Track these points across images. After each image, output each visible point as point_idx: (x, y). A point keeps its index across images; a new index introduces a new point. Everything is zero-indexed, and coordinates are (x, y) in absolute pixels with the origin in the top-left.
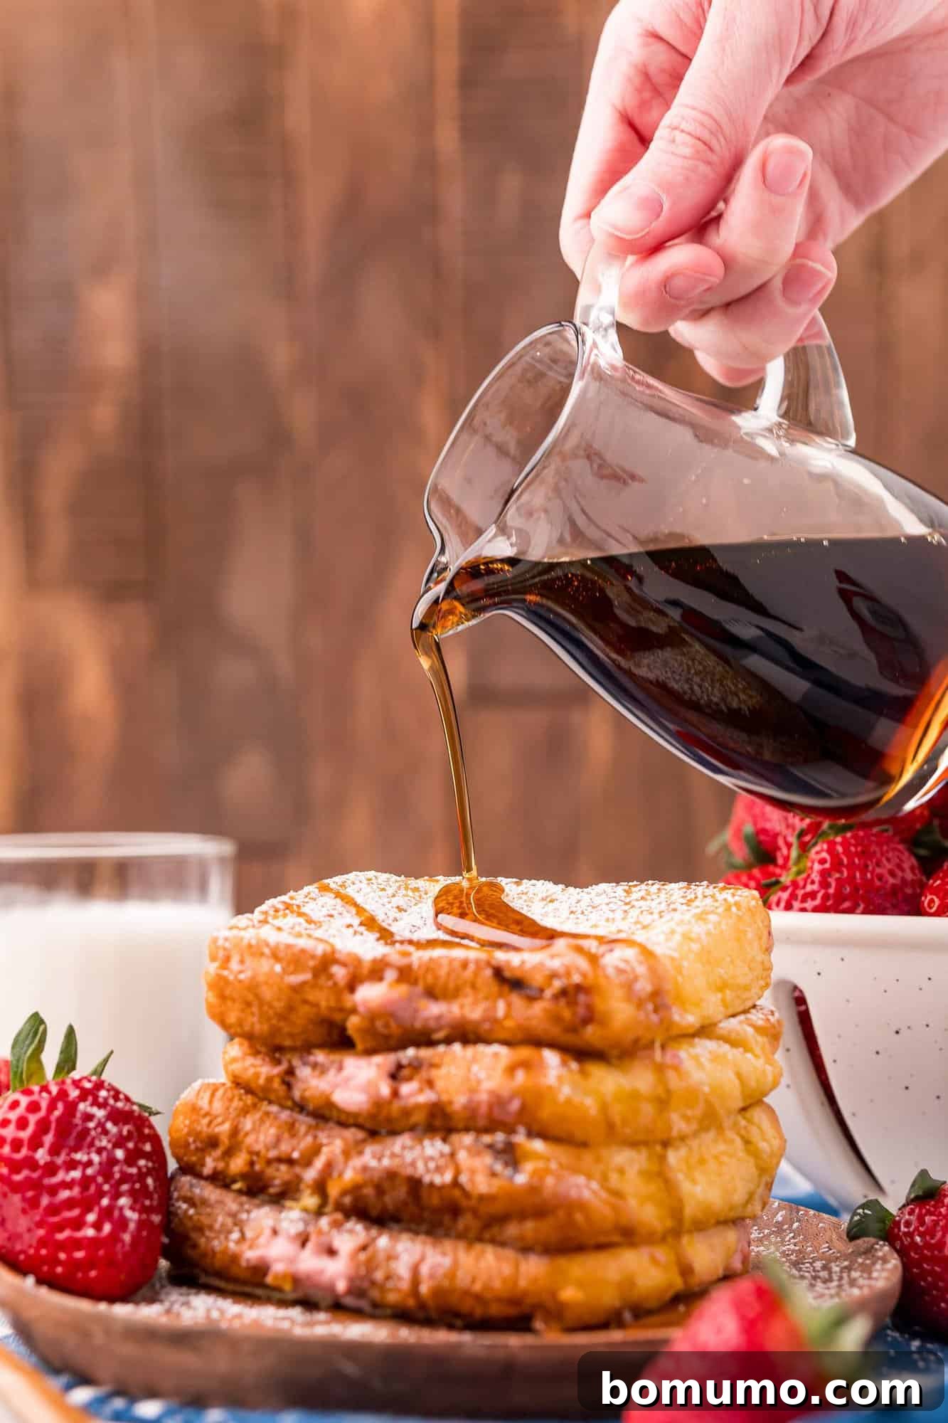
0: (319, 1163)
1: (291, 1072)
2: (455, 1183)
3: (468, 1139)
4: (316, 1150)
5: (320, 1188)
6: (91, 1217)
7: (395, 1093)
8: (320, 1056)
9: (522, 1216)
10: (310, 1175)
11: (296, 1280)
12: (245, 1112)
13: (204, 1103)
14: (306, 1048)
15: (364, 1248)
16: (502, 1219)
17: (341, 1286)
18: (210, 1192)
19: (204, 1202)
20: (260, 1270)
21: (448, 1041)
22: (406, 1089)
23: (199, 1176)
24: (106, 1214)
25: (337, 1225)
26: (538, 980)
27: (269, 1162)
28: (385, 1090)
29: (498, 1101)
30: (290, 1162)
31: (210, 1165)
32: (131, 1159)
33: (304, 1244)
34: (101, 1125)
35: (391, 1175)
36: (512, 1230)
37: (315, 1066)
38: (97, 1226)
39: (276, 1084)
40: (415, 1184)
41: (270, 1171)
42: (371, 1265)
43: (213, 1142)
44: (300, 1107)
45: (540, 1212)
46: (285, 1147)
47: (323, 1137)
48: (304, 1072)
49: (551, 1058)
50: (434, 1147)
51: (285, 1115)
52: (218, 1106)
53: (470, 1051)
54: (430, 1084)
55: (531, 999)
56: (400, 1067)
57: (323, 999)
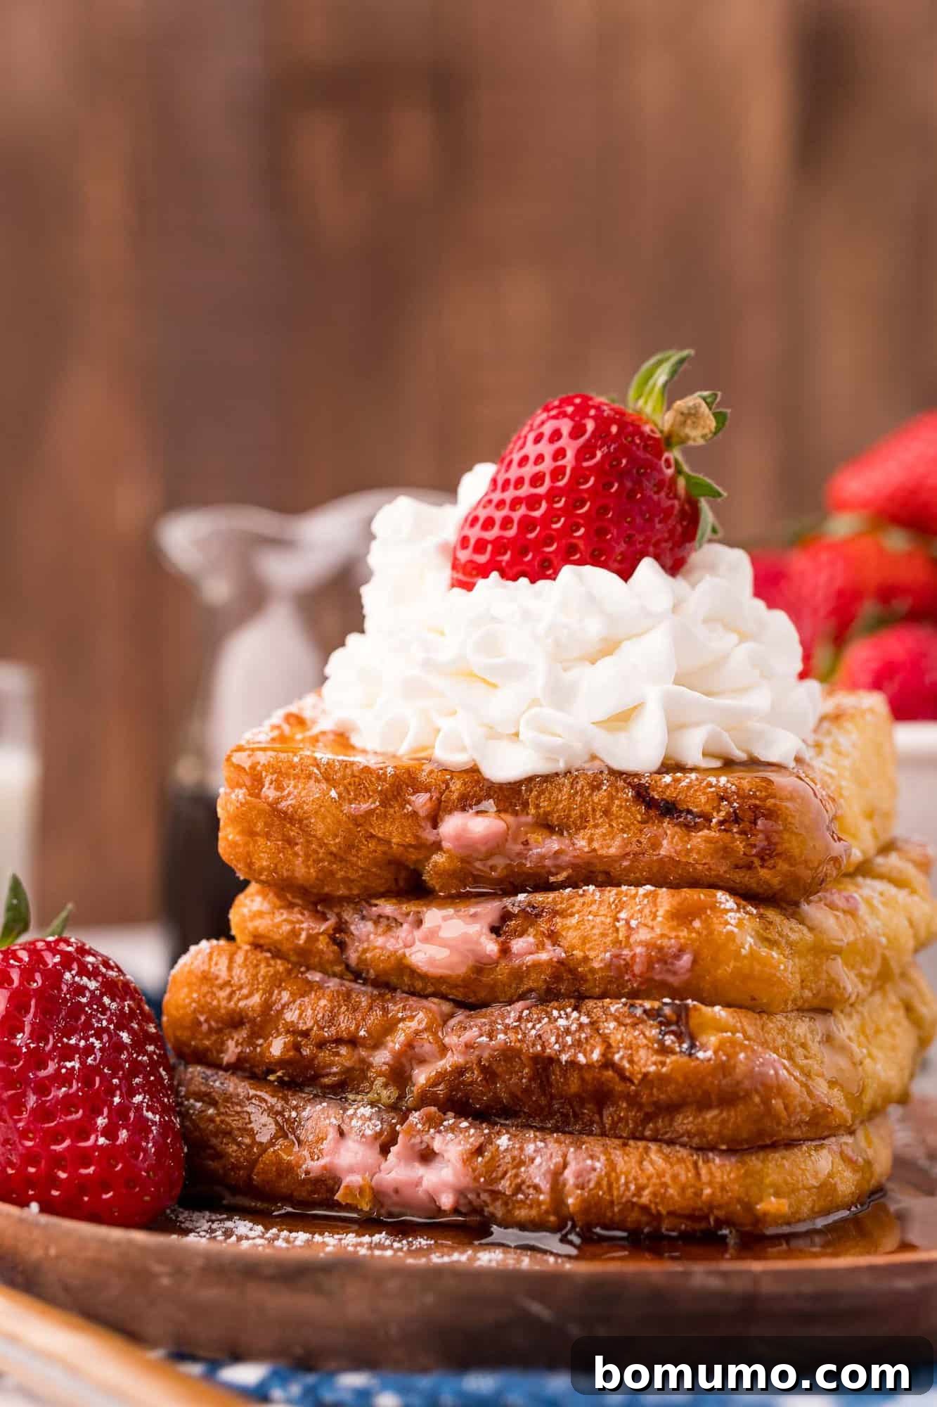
0: (396, 1042)
1: (341, 927)
2: (607, 1064)
3: (615, 1007)
4: (389, 1027)
5: (399, 1075)
6: (101, 1121)
7: (505, 951)
8: (387, 908)
9: (703, 1104)
10: (381, 1058)
11: (378, 1196)
12: (277, 982)
13: (221, 969)
14: (364, 898)
15: (479, 1151)
16: (672, 1108)
17: (446, 1201)
18: (237, 1086)
19: (228, 1098)
20: (327, 1184)
21: (573, 883)
22: (518, 945)
23: (217, 1066)
24: (119, 1115)
25: (433, 1123)
26: (700, 802)
27: (321, 1045)
28: (491, 947)
29: (661, 956)
30: (353, 1042)
31: (231, 1052)
32: (139, 1044)
33: (385, 1151)
34: (95, 999)
35: (509, 1055)
36: (685, 1122)
37: (377, 920)
38: (110, 1132)
39: (323, 943)
40: (544, 1065)
41: (324, 1056)
42: (492, 1173)
43: (236, 1021)
44: (356, 974)
45: (729, 1099)
46: (345, 1023)
47: (395, 1009)
48: (361, 928)
49: (725, 900)
50: (567, 1019)
51: (333, 984)
52: (240, 975)
53: (611, 893)
54: (554, 937)
55: (689, 828)
56: (506, 916)
57: (396, 834)
